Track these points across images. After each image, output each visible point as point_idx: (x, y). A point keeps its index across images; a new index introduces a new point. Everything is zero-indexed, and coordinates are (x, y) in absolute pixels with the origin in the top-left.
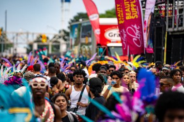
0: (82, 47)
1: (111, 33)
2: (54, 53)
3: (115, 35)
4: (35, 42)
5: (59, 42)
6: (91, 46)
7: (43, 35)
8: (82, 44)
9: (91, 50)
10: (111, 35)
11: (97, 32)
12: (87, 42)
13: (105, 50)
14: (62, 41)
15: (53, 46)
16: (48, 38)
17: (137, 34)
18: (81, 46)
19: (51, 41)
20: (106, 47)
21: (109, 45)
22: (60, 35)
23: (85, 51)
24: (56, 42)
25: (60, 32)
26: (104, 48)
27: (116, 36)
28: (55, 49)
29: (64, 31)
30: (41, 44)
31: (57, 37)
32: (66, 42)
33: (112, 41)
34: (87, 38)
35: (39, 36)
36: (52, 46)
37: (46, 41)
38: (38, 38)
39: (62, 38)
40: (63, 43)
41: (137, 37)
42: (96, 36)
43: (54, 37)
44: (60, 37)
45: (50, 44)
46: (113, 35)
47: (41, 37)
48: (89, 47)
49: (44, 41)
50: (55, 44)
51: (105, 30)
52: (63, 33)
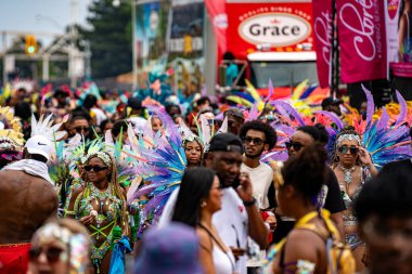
0: (174, 63)
1: (257, 25)
2: (54, 78)
3: (265, 29)
4: (9, 52)
5: (67, 54)
6: (200, 62)
7: (28, 38)
8: (173, 55)
9: (202, 70)
10: (255, 30)
11: (221, 21)
12: (189, 49)
13: (243, 70)
14: (72, 51)
15: (53, 64)
16: (39, 44)
17: (364, 25)
18: (169, 61)
19: (46, 51)
20: (246, 64)
21: (253, 56)
22: (67, 36)
23: (184, 74)
24: (58, 52)
25: (68, 30)
26: (240, 66)
27: (269, 32)
28: (57, 70)
29: (79, 29)
30: (22, 57)
31: (61, 42)
32: (82, 54)
33: (259, 47)
34: (188, 39)
35: (17, 39)
36: (50, 62)
37: (36, 51)
38: (16, 44)
39: (73, 45)
40: (75, 57)
41: (364, 33)
42: (218, 33)
43: (55, 43)
44: (68, 42)
45: (46, 58)
46: (261, 29)
47: (24, 40)
48: (193, 64)
49: (31, 50)
50: (56, 58)
51: (241, 18)
52: (74, 33)
